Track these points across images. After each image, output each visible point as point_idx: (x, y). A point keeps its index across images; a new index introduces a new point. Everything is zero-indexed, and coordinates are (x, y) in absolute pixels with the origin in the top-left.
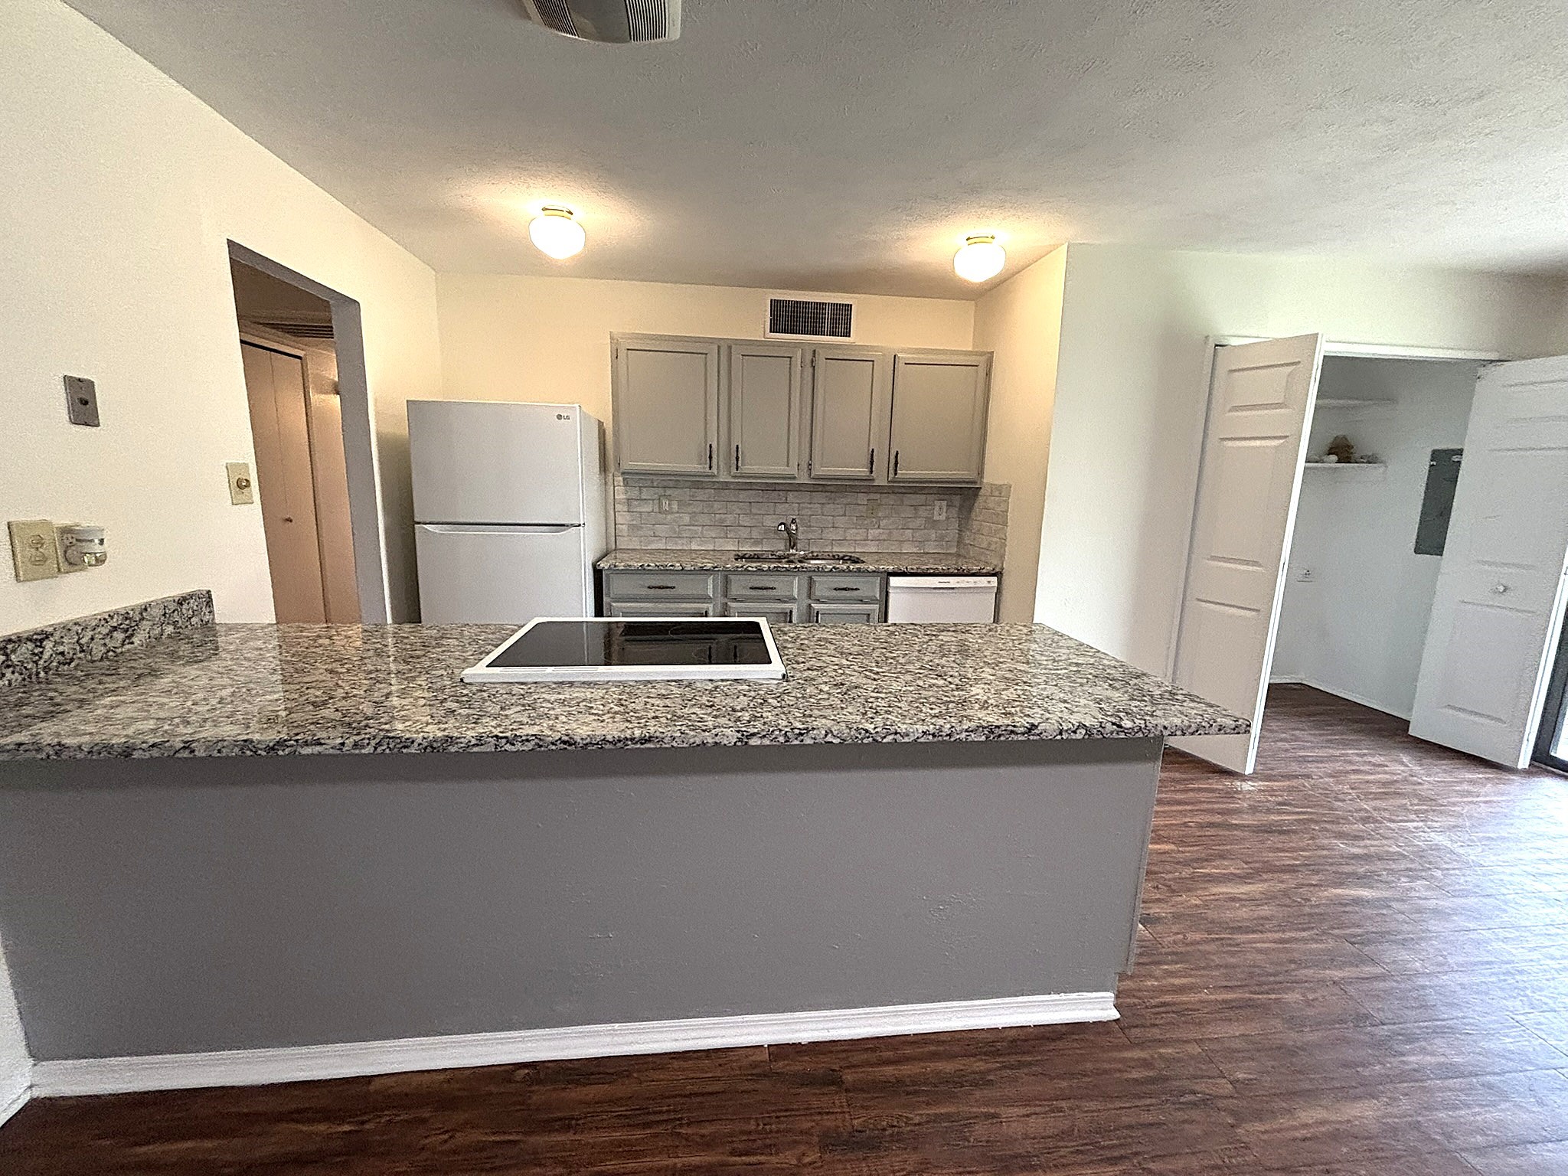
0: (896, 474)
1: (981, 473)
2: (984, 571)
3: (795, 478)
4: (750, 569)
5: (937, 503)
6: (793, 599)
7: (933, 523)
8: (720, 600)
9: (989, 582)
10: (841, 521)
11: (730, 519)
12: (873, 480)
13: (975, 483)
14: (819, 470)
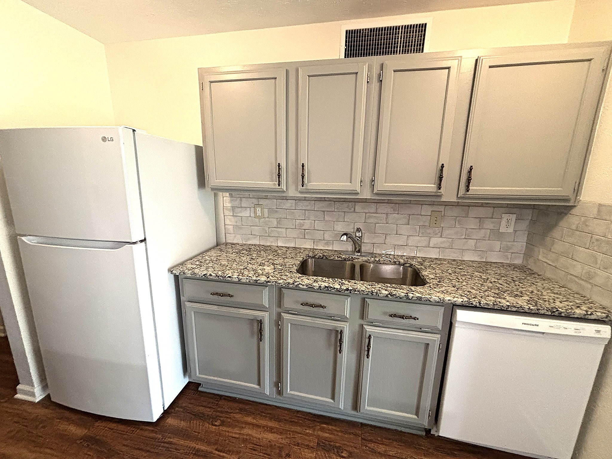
0: (468, 191)
1: (577, 190)
2: (593, 317)
3: (357, 194)
4: (301, 286)
5: (505, 217)
6: (343, 319)
7: (497, 235)
8: (275, 310)
9: (598, 331)
10: (404, 230)
11: (307, 224)
12: (440, 196)
13: (568, 200)
14: (383, 185)
